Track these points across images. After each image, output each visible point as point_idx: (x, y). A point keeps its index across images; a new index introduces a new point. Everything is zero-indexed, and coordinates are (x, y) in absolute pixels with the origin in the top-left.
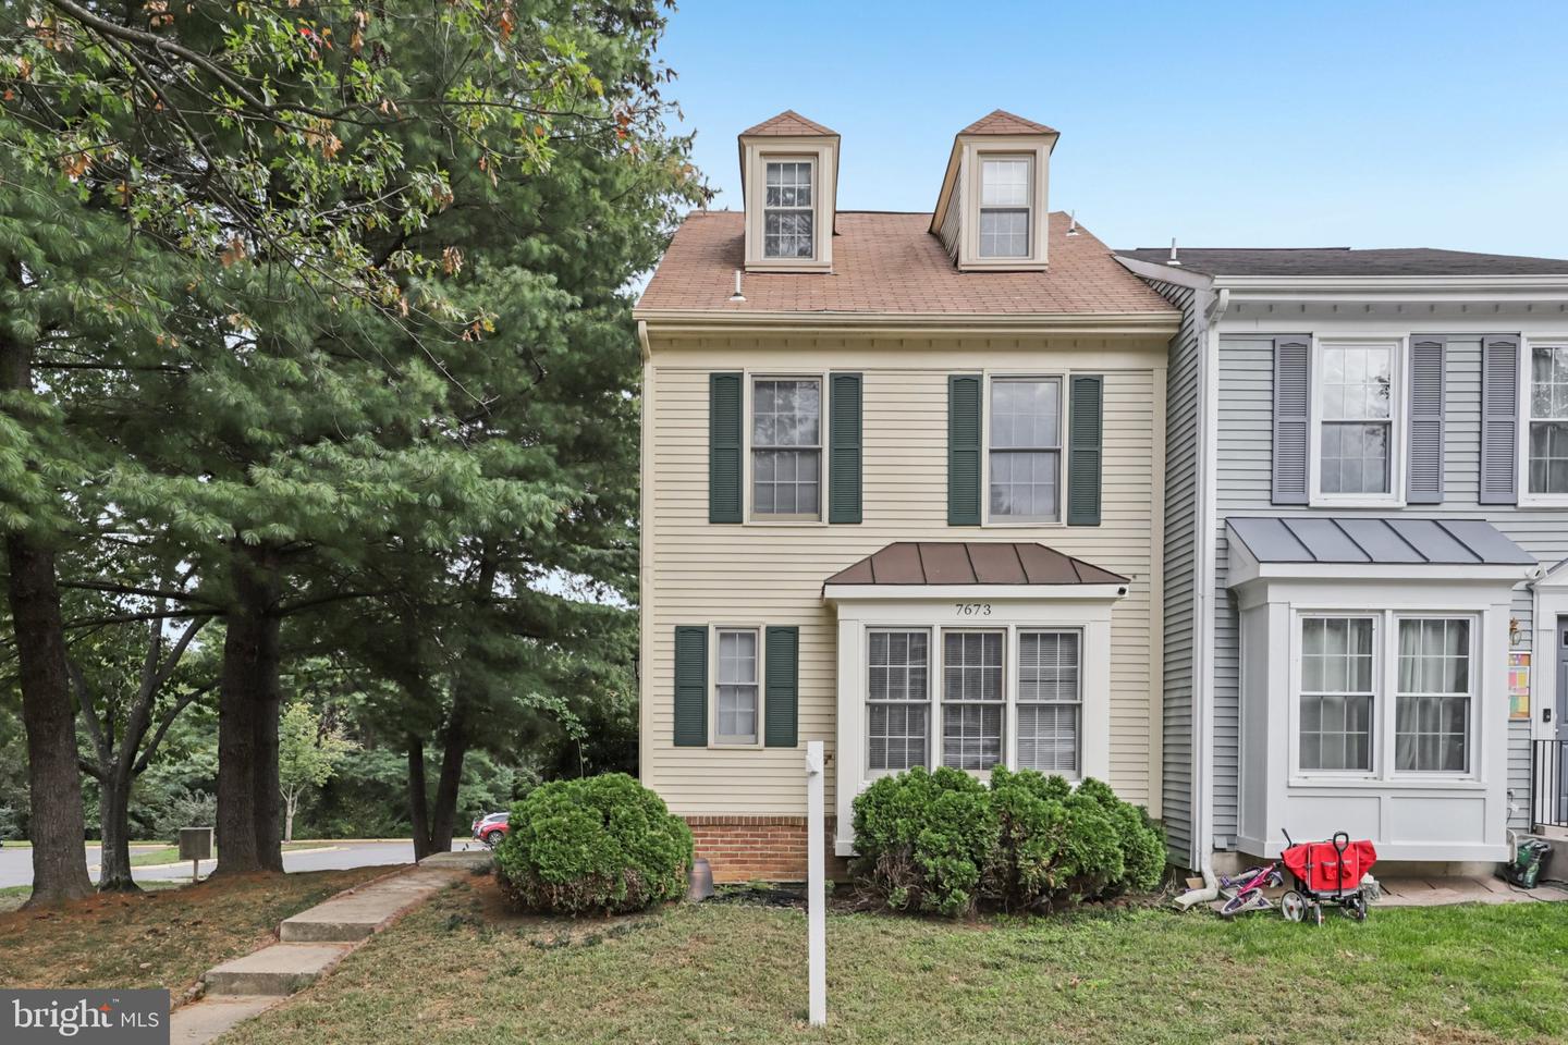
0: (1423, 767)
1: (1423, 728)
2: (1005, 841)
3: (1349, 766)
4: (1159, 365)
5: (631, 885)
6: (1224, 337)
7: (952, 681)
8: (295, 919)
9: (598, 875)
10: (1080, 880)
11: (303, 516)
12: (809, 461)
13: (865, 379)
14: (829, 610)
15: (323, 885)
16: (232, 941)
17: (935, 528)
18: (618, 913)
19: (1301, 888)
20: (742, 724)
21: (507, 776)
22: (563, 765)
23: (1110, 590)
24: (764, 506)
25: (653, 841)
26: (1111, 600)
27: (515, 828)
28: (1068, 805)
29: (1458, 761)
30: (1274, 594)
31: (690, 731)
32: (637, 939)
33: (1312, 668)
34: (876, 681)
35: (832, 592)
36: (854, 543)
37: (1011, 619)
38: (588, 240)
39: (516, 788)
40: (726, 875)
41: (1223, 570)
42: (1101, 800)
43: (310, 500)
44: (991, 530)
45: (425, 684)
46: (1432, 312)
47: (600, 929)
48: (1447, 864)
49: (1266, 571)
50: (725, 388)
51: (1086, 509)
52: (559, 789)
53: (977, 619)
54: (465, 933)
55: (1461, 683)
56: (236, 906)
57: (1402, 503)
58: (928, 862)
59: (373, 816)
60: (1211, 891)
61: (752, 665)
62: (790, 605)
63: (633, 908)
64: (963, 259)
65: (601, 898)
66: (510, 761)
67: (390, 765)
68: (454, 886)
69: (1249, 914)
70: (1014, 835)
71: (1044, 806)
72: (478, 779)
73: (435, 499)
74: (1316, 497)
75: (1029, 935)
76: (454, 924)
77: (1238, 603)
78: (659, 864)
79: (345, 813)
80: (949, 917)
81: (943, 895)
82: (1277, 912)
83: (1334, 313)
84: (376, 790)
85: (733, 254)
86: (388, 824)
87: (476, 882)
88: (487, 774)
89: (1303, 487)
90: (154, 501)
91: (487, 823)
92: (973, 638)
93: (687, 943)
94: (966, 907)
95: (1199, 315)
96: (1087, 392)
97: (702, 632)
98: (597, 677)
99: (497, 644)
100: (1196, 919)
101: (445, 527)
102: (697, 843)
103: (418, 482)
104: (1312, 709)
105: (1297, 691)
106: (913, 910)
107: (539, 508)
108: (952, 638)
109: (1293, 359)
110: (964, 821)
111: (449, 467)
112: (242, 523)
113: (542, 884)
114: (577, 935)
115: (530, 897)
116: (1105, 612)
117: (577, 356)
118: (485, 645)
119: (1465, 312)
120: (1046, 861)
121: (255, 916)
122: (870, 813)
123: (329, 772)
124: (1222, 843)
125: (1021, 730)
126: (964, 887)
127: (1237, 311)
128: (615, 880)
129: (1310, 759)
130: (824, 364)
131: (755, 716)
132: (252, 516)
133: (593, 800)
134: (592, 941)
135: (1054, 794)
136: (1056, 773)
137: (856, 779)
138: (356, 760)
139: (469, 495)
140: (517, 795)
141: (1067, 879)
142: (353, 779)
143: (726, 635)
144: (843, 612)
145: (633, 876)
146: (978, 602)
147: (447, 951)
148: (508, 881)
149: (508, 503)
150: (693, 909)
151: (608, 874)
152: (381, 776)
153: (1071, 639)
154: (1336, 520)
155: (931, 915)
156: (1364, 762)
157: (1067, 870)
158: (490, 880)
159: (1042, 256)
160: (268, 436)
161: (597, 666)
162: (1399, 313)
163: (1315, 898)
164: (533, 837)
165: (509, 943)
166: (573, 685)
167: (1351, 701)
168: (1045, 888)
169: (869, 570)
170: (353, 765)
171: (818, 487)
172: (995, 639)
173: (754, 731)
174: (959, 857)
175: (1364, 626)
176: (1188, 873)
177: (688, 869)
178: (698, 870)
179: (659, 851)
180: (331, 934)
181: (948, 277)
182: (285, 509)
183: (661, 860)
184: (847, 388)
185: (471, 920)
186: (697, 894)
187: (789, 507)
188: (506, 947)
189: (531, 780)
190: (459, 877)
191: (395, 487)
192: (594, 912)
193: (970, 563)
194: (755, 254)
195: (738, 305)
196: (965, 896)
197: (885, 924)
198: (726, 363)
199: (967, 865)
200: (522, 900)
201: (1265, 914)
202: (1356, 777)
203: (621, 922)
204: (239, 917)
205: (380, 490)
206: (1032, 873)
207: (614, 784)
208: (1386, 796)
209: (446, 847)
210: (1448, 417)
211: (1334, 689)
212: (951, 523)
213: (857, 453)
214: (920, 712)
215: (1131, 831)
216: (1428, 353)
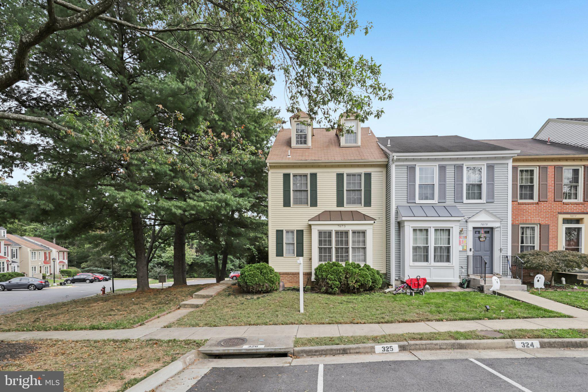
0: (441, 261)
1: (441, 253)
2: (346, 278)
3: (424, 261)
4: (384, 170)
5: (266, 287)
6: (396, 166)
7: (337, 242)
8: (196, 293)
9: (259, 284)
10: (362, 286)
11: (197, 209)
12: (305, 193)
13: (318, 174)
14: (310, 226)
15: (199, 288)
16: (183, 298)
17: (334, 208)
18: (264, 293)
19: (410, 289)
20: (291, 251)
21: (237, 262)
22: (251, 260)
23: (372, 222)
24: (295, 203)
25: (271, 277)
26: (372, 224)
27: (242, 274)
28: (360, 270)
29: (448, 260)
30: (406, 224)
31: (280, 253)
32: (267, 298)
33: (415, 240)
34: (320, 242)
35: (310, 223)
36: (315, 211)
37: (350, 229)
38: (256, 140)
39: (240, 265)
40: (288, 285)
41: (397, 218)
42: (367, 269)
43: (199, 206)
44: (347, 208)
45: (218, 240)
46: (443, 160)
47: (260, 296)
48: (448, 283)
49: (404, 219)
50: (286, 177)
51: (368, 203)
52: (251, 266)
53: (342, 228)
54: (232, 296)
55: (449, 243)
56: (182, 291)
57: (437, 202)
58: (330, 282)
59: (203, 272)
60: (393, 289)
61: (293, 238)
62: (301, 225)
63: (267, 292)
64: (341, 145)
65: (260, 289)
66: (238, 258)
67: (207, 259)
68: (228, 287)
69: (400, 294)
70: (348, 276)
71: (354, 270)
72: (230, 262)
73: (224, 204)
74: (417, 201)
75: (350, 297)
76: (229, 295)
77: (400, 225)
78: (272, 282)
79: (195, 271)
80: (334, 294)
81: (333, 289)
82: (406, 293)
83: (421, 160)
84: (203, 265)
85: (288, 143)
86: (207, 274)
87: (233, 287)
88: (232, 261)
89: (414, 199)
90: (168, 207)
91: (232, 274)
92: (342, 232)
93: (278, 299)
94: (338, 292)
95: (391, 161)
96: (368, 176)
97: (282, 231)
98: (260, 238)
99: (235, 230)
100: (389, 295)
101: (226, 210)
102: (281, 278)
103: (220, 201)
104: (415, 249)
105: (412, 245)
106: (327, 292)
107: (246, 205)
108: (337, 232)
109: (412, 169)
110: (337, 273)
111: (227, 197)
112: (185, 211)
113: (248, 286)
114: (255, 297)
115: (245, 289)
116: (371, 227)
117: (254, 166)
118: (232, 230)
119: (450, 160)
120: (354, 282)
121: (187, 293)
122: (318, 271)
123: (192, 261)
124: (397, 278)
125: (353, 253)
126: (337, 287)
127: (398, 160)
128: (263, 285)
129: (414, 260)
130: (308, 171)
131: (294, 250)
132: (187, 209)
133: (258, 268)
134: (258, 298)
135: (357, 268)
136: (358, 263)
137: (316, 263)
138: (198, 257)
139: (231, 203)
140: (240, 267)
141: (359, 286)
142: (198, 263)
143: (287, 232)
144: (313, 227)
145: (267, 285)
146: (342, 225)
147: (228, 300)
148: (240, 286)
149: (238, 203)
150: (280, 292)
151: (262, 284)
152: (205, 262)
153: (364, 233)
154: (421, 206)
155: (330, 293)
156: (427, 260)
157: (359, 284)
158: (237, 286)
159: (359, 143)
160: (189, 191)
161: (260, 235)
162: (435, 160)
163: (413, 290)
164: (246, 276)
165: (241, 298)
166: (253, 241)
167: (424, 247)
168: (354, 288)
169: (318, 218)
170: (198, 259)
171: (307, 198)
172: (347, 233)
173: (294, 253)
174: (336, 281)
175: (427, 230)
176: (390, 285)
177: (279, 283)
178: (281, 284)
179: (272, 279)
180: (203, 297)
181: (338, 149)
182: (193, 207)
183: (273, 281)
184: (314, 176)
185: (233, 294)
186: (281, 289)
187: (301, 203)
188: (241, 299)
189: (243, 263)
190: (229, 285)
191: (216, 203)
192: (259, 292)
193: (341, 216)
194: (294, 144)
195: (289, 158)
196: (337, 289)
197: (320, 295)
198: (287, 171)
199: (338, 283)
200: (243, 289)
201: (403, 293)
202: (425, 264)
203: (264, 294)
204: (183, 293)
205: (213, 203)
206: (351, 284)
207: (263, 265)
208: (432, 268)
209: (224, 280)
210: (447, 183)
211: (421, 245)
212: (337, 206)
213: (316, 191)
214: (330, 249)
215: (374, 275)
216: (442, 168)
